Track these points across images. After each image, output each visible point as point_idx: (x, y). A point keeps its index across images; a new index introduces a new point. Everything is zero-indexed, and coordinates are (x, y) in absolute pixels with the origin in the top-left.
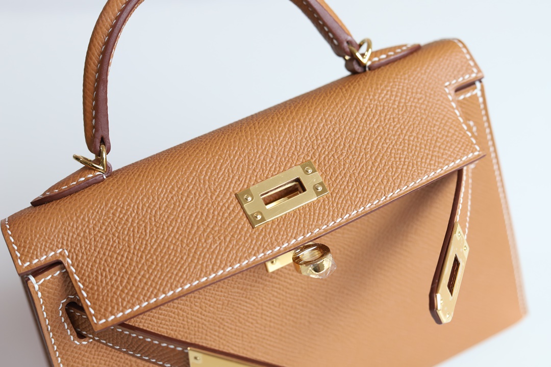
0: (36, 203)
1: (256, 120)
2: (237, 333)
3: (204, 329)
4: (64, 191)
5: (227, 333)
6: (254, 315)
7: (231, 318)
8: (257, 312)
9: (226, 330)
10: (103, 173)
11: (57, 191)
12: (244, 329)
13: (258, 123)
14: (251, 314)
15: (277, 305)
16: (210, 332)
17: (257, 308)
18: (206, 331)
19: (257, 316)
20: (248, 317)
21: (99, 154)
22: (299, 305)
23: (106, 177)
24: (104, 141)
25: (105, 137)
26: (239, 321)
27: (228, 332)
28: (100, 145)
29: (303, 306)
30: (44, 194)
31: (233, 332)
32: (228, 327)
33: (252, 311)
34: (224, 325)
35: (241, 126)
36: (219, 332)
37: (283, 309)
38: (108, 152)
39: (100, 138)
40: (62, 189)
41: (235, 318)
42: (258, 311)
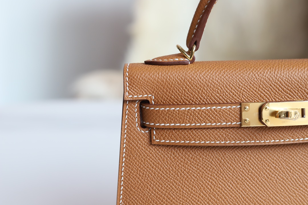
0: (147, 63)
1: (284, 64)
2: (231, 167)
3: (212, 156)
4: (165, 62)
5: (224, 164)
6: (244, 160)
7: (230, 156)
8: (246, 159)
9: (225, 162)
10: (189, 61)
11: (161, 60)
12: (236, 166)
13: (284, 66)
14: (242, 159)
15: (260, 160)
16: (215, 159)
17: (247, 156)
18: (213, 157)
19: (246, 162)
20: (240, 160)
21: (191, 49)
22: (273, 166)
23: (190, 63)
24: (197, 43)
25: (198, 41)
26: (234, 159)
27: (226, 164)
28: (194, 44)
29: (275, 168)
30: (154, 59)
31: (229, 165)
32: (227, 161)
33: (244, 157)
34: (225, 159)
35: (274, 64)
36: (221, 162)
37: (262, 164)
38: (196, 50)
39: (195, 41)
40: (164, 61)
41: (232, 157)
42: (248, 158)
